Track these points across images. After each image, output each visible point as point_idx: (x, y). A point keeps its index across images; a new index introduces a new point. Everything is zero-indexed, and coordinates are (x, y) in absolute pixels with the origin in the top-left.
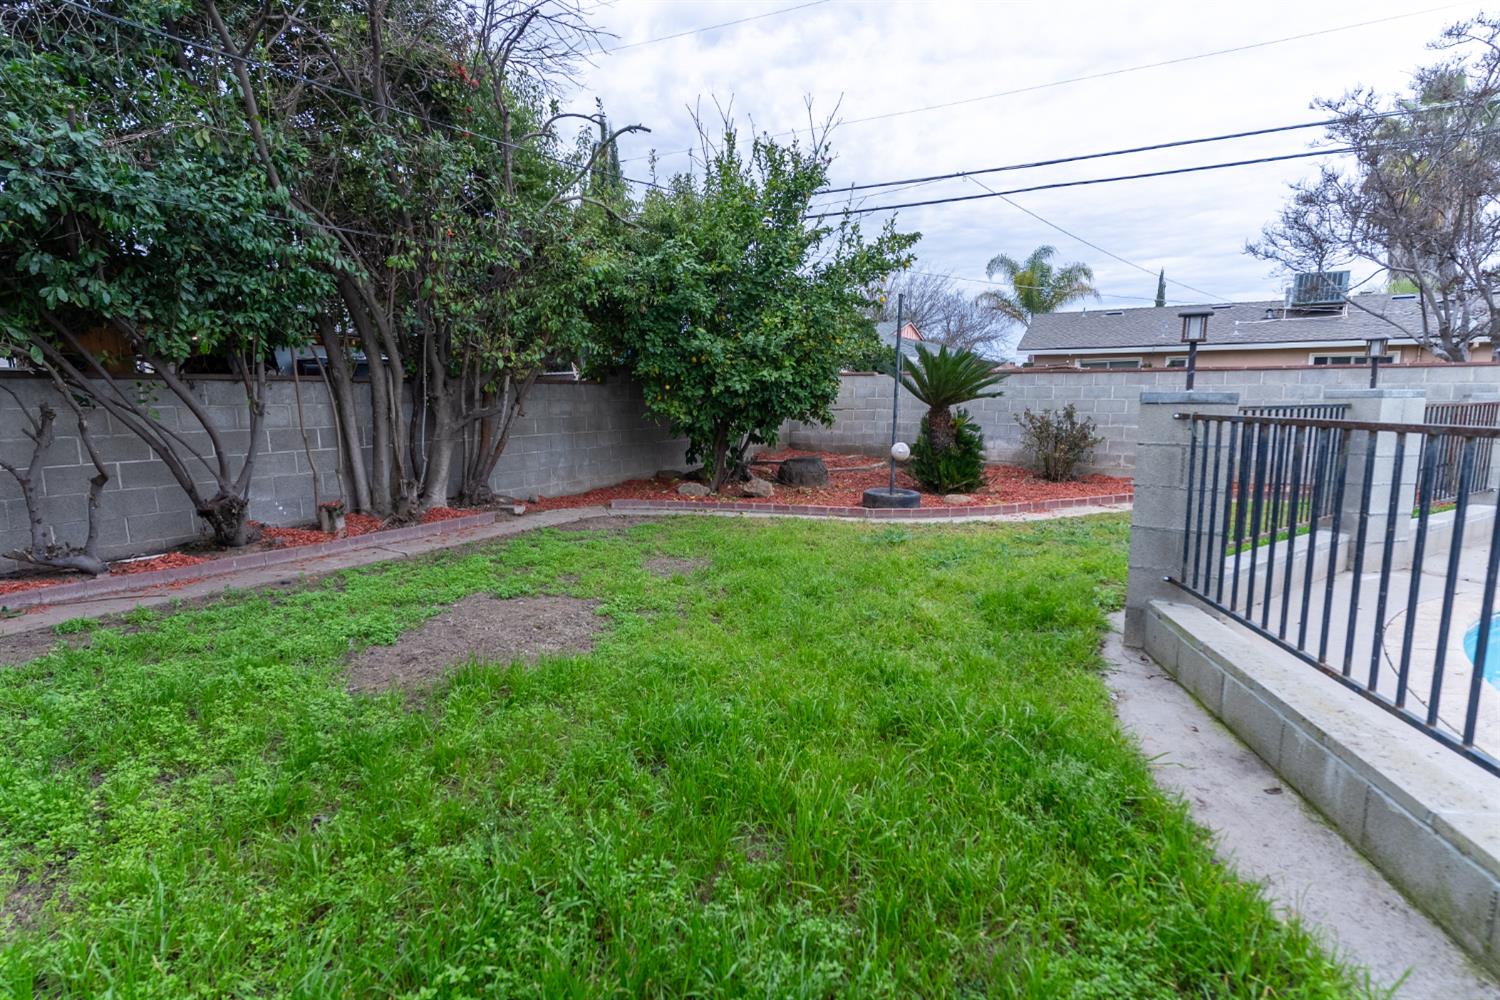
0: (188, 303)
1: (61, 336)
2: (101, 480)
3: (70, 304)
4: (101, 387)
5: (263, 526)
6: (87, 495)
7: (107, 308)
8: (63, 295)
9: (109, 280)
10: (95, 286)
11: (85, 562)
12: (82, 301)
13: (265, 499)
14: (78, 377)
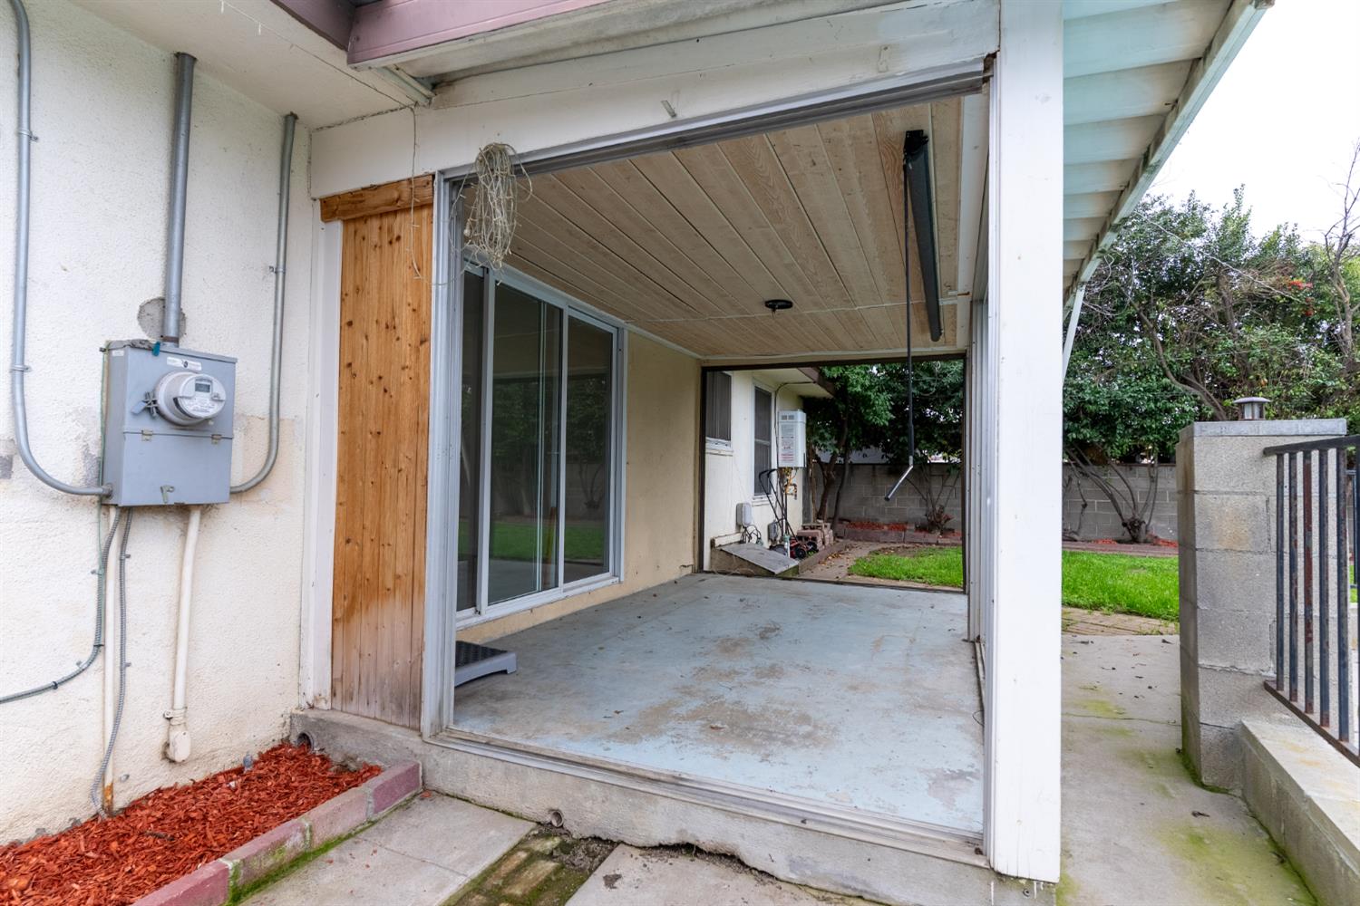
0: (1119, 434)
1: (1076, 450)
2: (1085, 506)
3: (1077, 439)
4: (1091, 469)
5: (1156, 537)
6: (1080, 512)
7: (1088, 439)
8: (1074, 436)
9: (1092, 428)
10: (1084, 431)
11: (1076, 537)
12: (1081, 437)
13: (1163, 525)
14: (1081, 464)
